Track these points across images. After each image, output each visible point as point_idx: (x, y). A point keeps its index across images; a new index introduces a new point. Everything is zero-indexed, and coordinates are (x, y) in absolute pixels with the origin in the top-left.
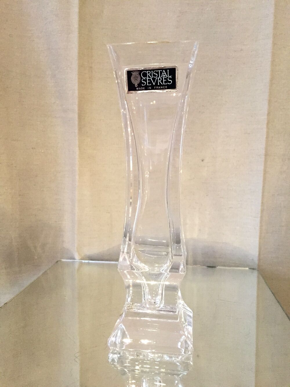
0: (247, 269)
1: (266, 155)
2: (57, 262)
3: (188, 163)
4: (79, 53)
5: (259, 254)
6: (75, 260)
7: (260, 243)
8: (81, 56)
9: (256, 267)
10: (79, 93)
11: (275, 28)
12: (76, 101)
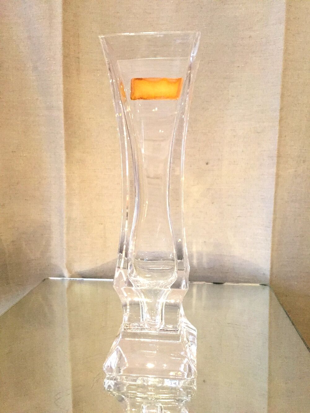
0: (258, 285)
1: (279, 156)
2: (44, 280)
3: (191, 166)
4: (63, 41)
5: (272, 268)
6: (64, 278)
7: (272, 256)
8: (66, 44)
9: (267, 282)
10: (64, 88)
11: (288, 11)
12: (61, 97)
